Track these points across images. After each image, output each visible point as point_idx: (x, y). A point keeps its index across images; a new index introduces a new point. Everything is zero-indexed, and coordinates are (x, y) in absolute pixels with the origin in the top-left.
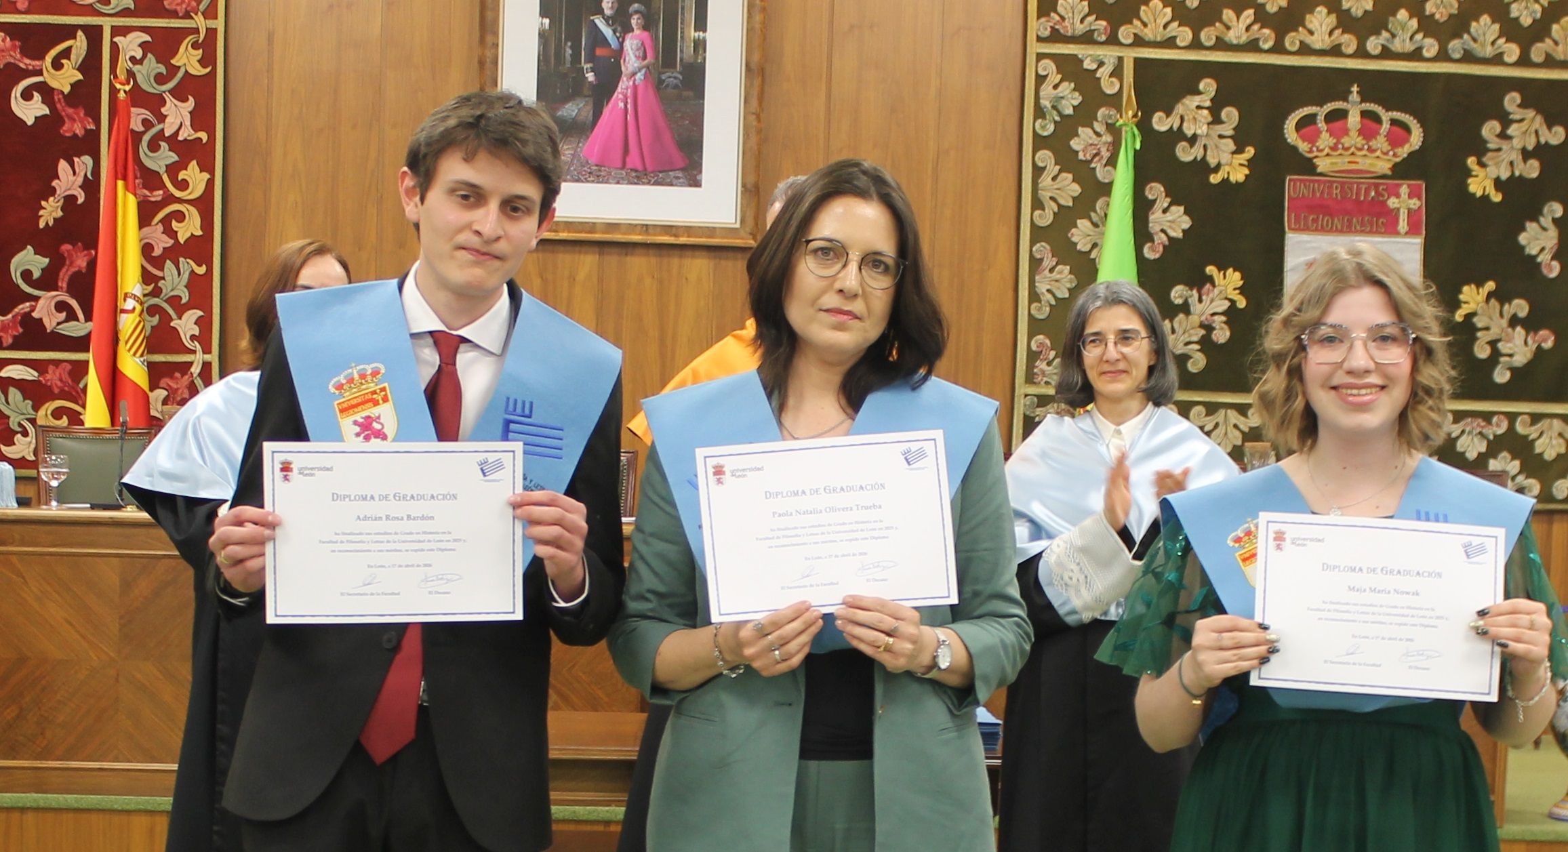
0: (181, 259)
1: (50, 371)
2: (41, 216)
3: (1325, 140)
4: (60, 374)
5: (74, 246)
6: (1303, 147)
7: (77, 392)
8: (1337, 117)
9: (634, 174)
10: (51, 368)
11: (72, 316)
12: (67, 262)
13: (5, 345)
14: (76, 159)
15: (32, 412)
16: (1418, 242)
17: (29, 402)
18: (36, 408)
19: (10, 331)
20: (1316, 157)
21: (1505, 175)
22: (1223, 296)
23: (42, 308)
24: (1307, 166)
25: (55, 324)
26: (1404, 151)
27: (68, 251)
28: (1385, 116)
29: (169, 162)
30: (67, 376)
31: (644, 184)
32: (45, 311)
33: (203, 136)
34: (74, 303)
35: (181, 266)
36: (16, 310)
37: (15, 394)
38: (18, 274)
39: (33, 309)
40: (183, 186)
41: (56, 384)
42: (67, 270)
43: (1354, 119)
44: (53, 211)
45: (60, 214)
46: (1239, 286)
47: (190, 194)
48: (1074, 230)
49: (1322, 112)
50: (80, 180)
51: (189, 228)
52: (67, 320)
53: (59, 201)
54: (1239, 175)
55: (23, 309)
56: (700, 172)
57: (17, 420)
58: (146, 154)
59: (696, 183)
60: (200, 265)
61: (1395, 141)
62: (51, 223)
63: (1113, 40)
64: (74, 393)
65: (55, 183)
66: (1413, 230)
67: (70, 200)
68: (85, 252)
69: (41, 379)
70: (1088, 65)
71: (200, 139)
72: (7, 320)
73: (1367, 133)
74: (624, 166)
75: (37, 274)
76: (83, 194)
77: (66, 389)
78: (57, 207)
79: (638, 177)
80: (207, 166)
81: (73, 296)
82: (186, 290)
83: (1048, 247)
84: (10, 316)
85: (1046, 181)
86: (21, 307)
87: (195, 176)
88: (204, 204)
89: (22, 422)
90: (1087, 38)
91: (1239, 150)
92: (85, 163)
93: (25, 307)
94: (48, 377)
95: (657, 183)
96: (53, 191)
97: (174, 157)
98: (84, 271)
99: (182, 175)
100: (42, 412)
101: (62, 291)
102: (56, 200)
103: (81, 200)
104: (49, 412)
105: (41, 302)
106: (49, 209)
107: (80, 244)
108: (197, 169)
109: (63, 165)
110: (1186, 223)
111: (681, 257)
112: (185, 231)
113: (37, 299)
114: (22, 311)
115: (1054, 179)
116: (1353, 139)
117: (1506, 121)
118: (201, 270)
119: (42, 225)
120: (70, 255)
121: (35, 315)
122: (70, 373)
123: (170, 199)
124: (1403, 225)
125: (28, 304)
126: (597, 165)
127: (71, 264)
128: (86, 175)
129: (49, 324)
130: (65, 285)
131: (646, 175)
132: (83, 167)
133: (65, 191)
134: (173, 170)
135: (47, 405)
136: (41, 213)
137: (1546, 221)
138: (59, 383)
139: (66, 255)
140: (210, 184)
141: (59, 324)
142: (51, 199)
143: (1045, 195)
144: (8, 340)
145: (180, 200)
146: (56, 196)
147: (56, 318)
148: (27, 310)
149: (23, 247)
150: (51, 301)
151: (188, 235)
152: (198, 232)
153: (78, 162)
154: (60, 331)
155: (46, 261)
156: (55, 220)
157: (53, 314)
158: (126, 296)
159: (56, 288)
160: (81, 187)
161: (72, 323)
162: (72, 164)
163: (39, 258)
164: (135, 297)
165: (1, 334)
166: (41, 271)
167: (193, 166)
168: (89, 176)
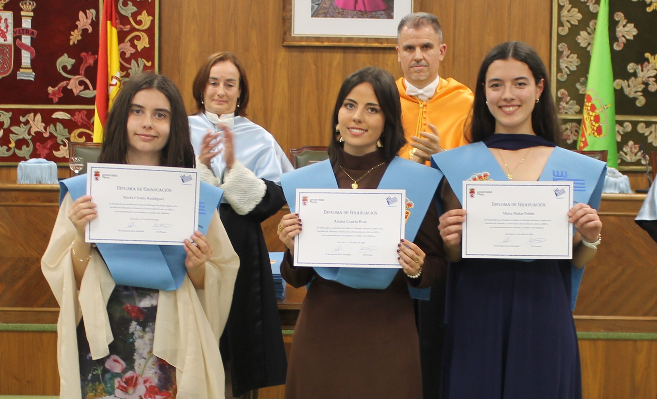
0: (139, 59)
1: (76, 115)
2: (71, 39)
4: (81, 116)
5: (87, 54)
7: (90, 125)
9: (360, 13)
10: (77, 113)
11: (87, 88)
12: (84, 61)
13: (54, 102)
14: (88, 11)
15: (68, 134)
17: (67, 130)
18: (70, 133)
19: (57, 96)
22: (653, 68)
23: (72, 84)
25: (78, 92)
27: (84, 56)
29: (133, 11)
30: (85, 117)
31: (365, 18)
32: (74, 85)
34: (88, 81)
35: (139, 62)
36: (60, 85)
37: (59, 126)
38: (60, 68)
39: (68, 84)
40: (140, 23)
41: (80, 121)
42: (84, 65)
44: (77, 37)
45: (80, 38)
48: (579, 37)
50: (89, 21)
51: (143, 43)
52: (84, 89)
53: (79, 32)
55: (63, 84)
56: (393, 11)
57: (61, 139)
58: (121, 8)
59: (391, 17)
60: (148, 61)
62: (76, 42)
64: (88, 125)
65: (77, 23)
67: (85, 31)
68: (93, 56)
69: (72, 118)
72: (56, 90)
74: (355, 9)
75: (69, 67)
76: (91, 28)
77: (84, 123)
78: (79, 35)
79: (362, 15)
80: (151, 13)
81: (87, 78)
83: (566, 45)
84: (57, 88)
85: (564, 12)
86: (62, 83)
87: (145, 18)
88: (150, 32)
89: (63, 140)
92: (92, 12)
93: (64, 83)
94: (76, 117)
95: (372, 17)
96: (76, 27)
97: (135, 9)
98: (92, 65)
99: (139, 18)
100: (73, 135)
101: (82, 76)
103: (90, 31)
104: (76, 135)
105: (72, 81)
106: (75, 35)
107: (90, 52)
108: (146, 14)
109: (81, 14)
110: (635, 32)
111: (384, 53)
112: (141, 45)
113: (69, 79)
114: (63, 86)
115: (569, 11)
118: (149, 64)
119: (71, 43)
120: (85, 58)
121: (69, 87)
122: (86, 116)
123: (133, 30)
125: (65, 82)
126: (342, 9)
127: (86, 62)
128: (92, 19)
129: (76, 92)
130: (83, 73)
131: (366, 13)
132: (91, 14)
133: (83, 26)
134: (135, 15)
135: (75, 131)
136: (71, 37)
138: (81, 121)
139: (83, 58)
140: (153, 22)
141: (80, 91)
142: (76, 31)
143: (564, 19)
144: (56, 100)
145: (138, 30)
146: (78, 29)
147: (79, 89)
148: (65, 85)
149: (63, 55)
150: (76, 81)
151: (142, 47)
152: (147, 46)
153: (88, 13)
154: (81, 95)
155: (74, 61)
156: (78, 41)
157: (77, 87)
158: (112, 77)
159: (79, 74)
160: (90, 25)
161: (87, 91)
162: (85, 14)
163: (70, 59)
164: (116, 78)
165: (53, 97)
166: (71, 66)
167: (144, 13)
168: (94, 19)
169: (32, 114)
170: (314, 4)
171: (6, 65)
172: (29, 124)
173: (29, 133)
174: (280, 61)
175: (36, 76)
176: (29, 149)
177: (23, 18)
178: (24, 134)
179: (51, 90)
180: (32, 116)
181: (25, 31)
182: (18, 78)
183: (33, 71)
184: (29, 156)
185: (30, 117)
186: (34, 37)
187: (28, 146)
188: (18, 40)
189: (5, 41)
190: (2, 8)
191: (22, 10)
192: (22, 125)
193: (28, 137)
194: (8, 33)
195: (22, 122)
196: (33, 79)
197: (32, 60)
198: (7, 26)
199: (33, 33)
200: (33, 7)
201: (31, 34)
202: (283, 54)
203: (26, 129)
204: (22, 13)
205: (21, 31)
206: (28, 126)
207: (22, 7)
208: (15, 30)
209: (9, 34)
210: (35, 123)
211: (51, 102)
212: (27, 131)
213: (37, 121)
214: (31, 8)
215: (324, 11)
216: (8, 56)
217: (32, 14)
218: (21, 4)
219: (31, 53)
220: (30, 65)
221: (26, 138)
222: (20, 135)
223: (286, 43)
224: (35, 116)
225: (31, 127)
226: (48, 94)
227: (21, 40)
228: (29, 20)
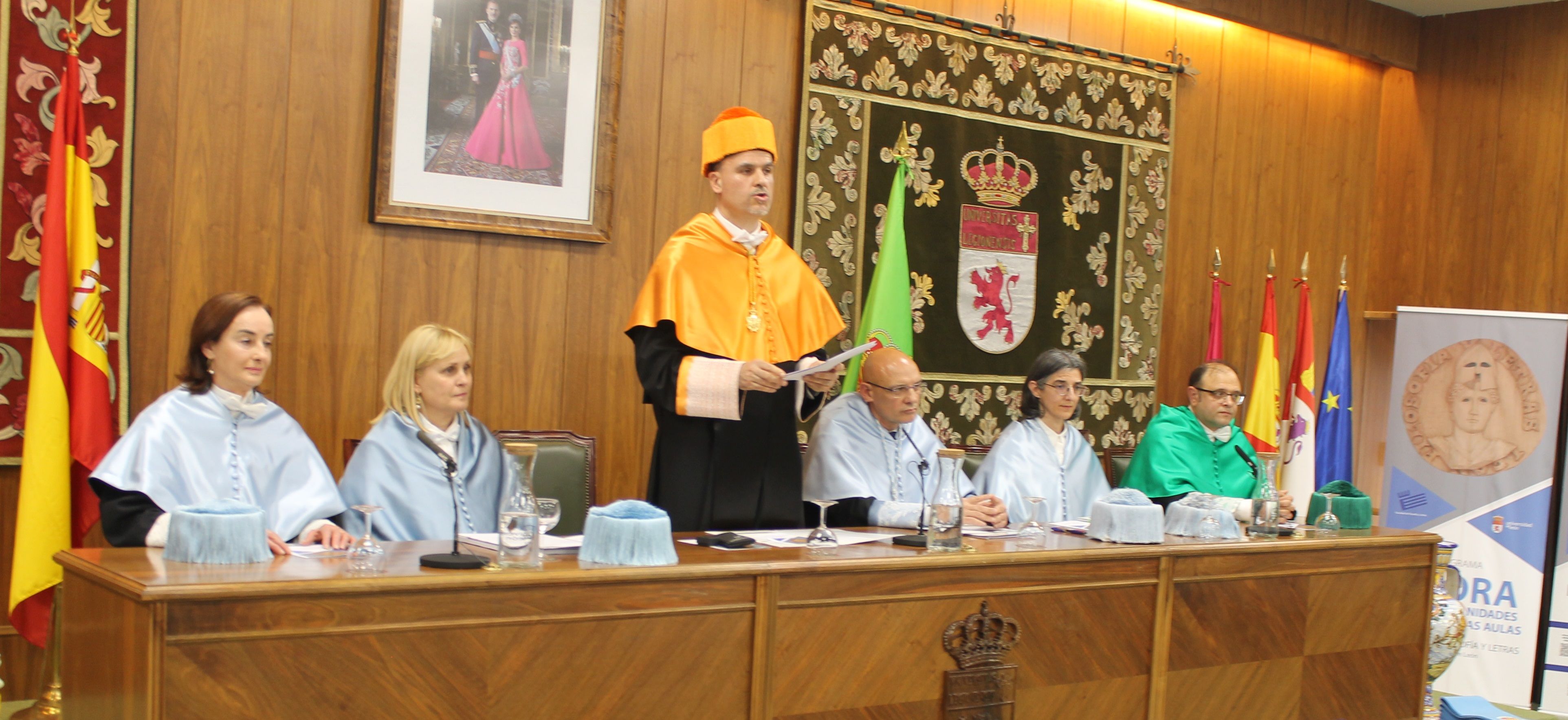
3: (984, 178)
6: (971, 181)
8: (990, 159)
9: (508, 171)
16: (1033, 258)
20: (979, 190)
21: (1082, 212)
22: (920, 296)
24: (972, 197)
26: (1028, 188)
28: (1018, 162)
31: (516, 180)
33: (111, 101)
43: (999, 163)
46: (930, 288)
47: (94, 161)
48: (830, 240)
49: (982, 155)
51: (96, 197)
54: (933, 201)
56: (561, 172)
58: (46, 115)
59: (557, 182)
60: (104, 237)
61: (1023, 182)
63: (859, 87)
66: (1030, 251)
70: (843, 105)
71: (106, 104)
73: (1007, 175)
74: (499, 164)
79: (511, 174)
80: (114, 133)
83: (813, 252)
85: (813, 198)
87: (100, 143)
88: (111, 174)
90: (841, 83)
91: (933, 183)
95: (527, 181)
99: (85, 140)
108: (103, 136)
111: (543, 248)
115: (819, 196)
116: (999, 178)
117: (1084, 172)
118: (107, 243)
124: (1025, 246)
126: (477, 161)
131: (518, 172)
137: (1100, 246)
140: (118, 153)
143: (812, 209)
152: (105, 203)
167: (99, 131)
170: (429, 146)
174: (362, 252)
202: (370, 237)
215: (446, 162)
223: (379, 218)
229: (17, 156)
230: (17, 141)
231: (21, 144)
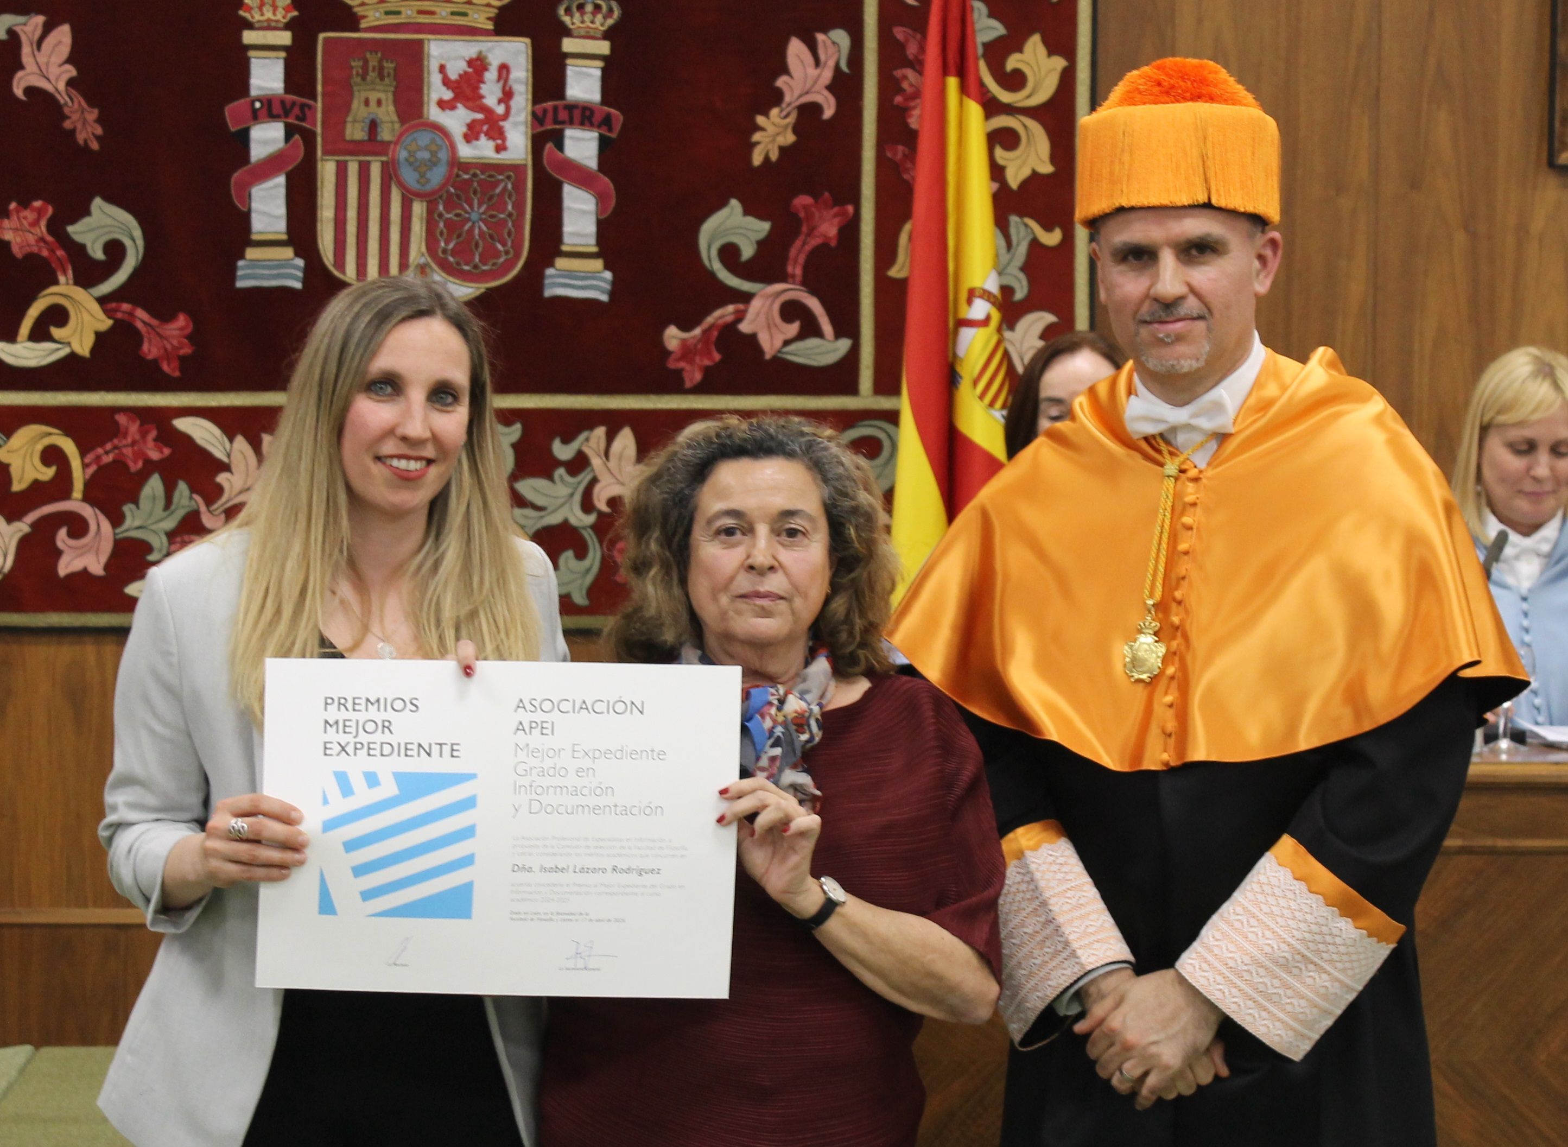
0: (1014, 219)
2: (758, 143)
5: (816, 202)
11: (810, 329)
12: (804, 229)
13: (688, 384)
14: (820, 37)
19: (698, 359)
23: (758, 314)
25: (778, 343)
27: (806, 207)
29: (989, 37)
32: (762, 318)
34: (814, 304)
35: (1013, 231)
36: (710, 320)
38: (714, 252)
39: (740, 317)
40: (1015, 81)
42: (804, 244)
44: (778, 134)
45: (790, 138)
47: (1029, 96)
50: (827, 75)
51: (1028, 160)
52: (801, 336)
53: (786, 117)
55: (721, 317)
60: (1048, 228)
62: (774, 156)
65: (781, 82)
67: (809, 111)
68: (836, 209)
72: (693, 338)
75: (747, 252)
76: (832, 101)
78: (786, 127)
80: (1061, 45)
81: (813, 292)
82: (1022, 276)
84: (697, 331)
86: (718, 313)
87: (1038, 64)
88: (1056, 115)
92: (835, 42)
93: (726, 312)
96: (777, 98)
97: (997, 29)
98: (833, 244)
99: (1013, 62)
101: (794, 283)
102: (784, 113)
103: (828, 113)
105: (756, 304)
106: (771, 129)
107: (827, 194)
108: (1042, 50)
109: (796, 49)
112: (1020, 167)
113: (746, 298)
114: (721, 322)
118: (1052, 238)
119: (757, 159)
120: (809, 216)
121: (744, 327)
125: (730, 308)
127: (812, 230)
129: (770, 344)
130: (798, 271)
132: (831, 49)
133: (800, 96)
134: (997, 52)
136: (757, 137)
139: (802, 215)
140: (1068, 78)
141: (787, 343)
142: (774, 112)
144: (694, 376)
145: (1010, 110)
146: (784, 105)
147: (782, 332)
148: (729, 319)
149: (722, 204)
150: (773, 302)
151: (1026, 173)
152: (1046, 168)
153: (824, 42)
154: (790, 357)
155: (765, 226)
156: (782, 149)
157: (776, 326)
158: (972, 294)
159: (781, 276)
160: (829, 88)
161: (812, 342)
162: (812, 46)
163: (752, 222)
164: (987, 295)
165: (682, 365)
166: (755, 246)
167: (1035, 45)
168: (844, 67)
169: (600, 432)
171: (504, 244)
172: (589, 469)
173: (587, 505)
175: (614, 283)
176: (586, 563)
177: (569, 61)
178: (567, 505)
179: (674, 337)
180: (599, 438)
181: (577, 114)
182: (548, 293)
183: (607, 267)
184: (584, 592)
185: (593, 443)
186: (613, 135)
187: (581, 554)
188: (549, 146)
189: (499, 149)
190: (490, 26)
191: (568, 33)
192: (561, 472)
193: (582, 520)
194: (511, 119)
195: (558, 463)
196: (604, 298)
197: (602, 225)
198: (507, 96)
199: (607, 122)
200: (610, 22)
201: (599, 127)
202: (1550, 196)
203: (576, 489)
204: (568, 45)
205: (563, 115)
206: (584, 478)
207: (567, 19)
208: (538, 107)
209: (516, 124)
210: (612, 463)
211: (673, 385)
212: (578, 497)
213: (620, 457)
214: (601, 23)
216: (510, 207)
217: (604, 47)
218: (561, 11)
219: (601, 198)
220: (593, 241)
221: (573, 521)
222: (554, 511)
224: (610, 437)
225: (594, 481)
226: (666, 353)
227: (560, 146)
228: (594, 72)
229: (898, 99)
230: (898, 73)
231: (905, 77)
